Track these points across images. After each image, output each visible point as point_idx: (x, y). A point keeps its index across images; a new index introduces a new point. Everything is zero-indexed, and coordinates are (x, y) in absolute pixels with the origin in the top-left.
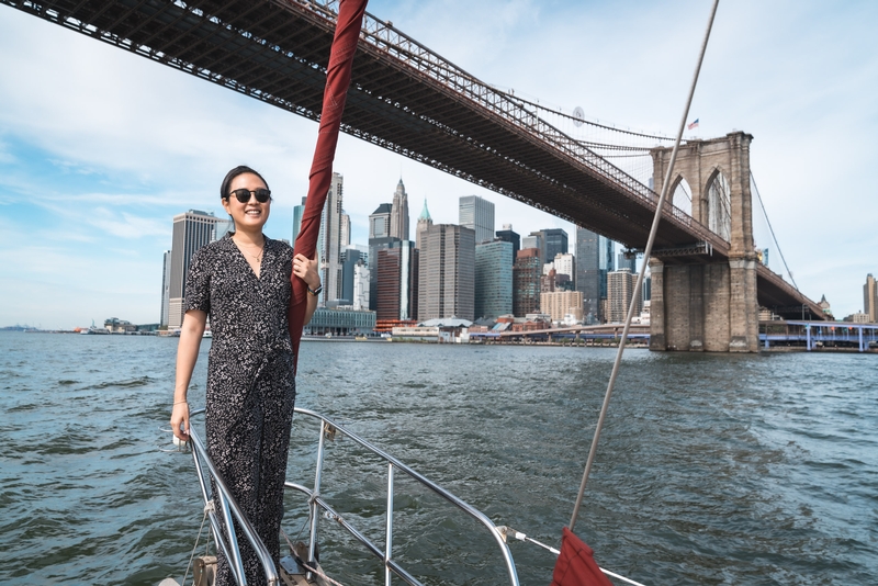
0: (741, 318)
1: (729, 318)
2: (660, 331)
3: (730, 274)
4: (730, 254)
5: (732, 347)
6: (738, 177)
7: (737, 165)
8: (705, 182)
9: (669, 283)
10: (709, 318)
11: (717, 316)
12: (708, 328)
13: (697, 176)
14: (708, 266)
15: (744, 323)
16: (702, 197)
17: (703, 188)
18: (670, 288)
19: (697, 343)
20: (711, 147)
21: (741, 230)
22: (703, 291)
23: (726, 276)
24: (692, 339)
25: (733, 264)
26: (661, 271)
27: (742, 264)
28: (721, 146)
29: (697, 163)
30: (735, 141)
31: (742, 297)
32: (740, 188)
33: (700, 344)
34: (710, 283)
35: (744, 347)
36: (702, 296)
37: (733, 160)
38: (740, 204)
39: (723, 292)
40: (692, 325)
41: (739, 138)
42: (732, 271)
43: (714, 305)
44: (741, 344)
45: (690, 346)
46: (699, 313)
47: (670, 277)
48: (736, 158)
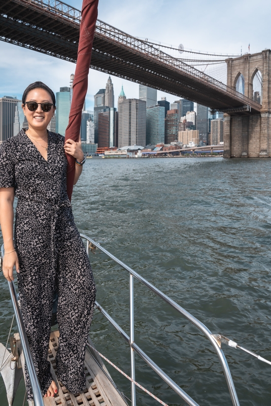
0: (265, 141)
1: (260, 141)
2: (228, 148)
3: (261, 120)
4: (261, 110)
5: (261, 155)
6: (266, 72)
7: (266, 67)
8: (251, 75)
9: (233, 125)
10: (251, 141)
11: (255, 140)
12: (250, 146)
13: (247, 73)
14: (251, 116)
15: (266, 143)
16: (250, 82)
17: (250, 78)
18: (233, 128)
19: (245, 154)
20: (255, 58)
21: (267, 99)
22: (248, 129)
23: (259, 121)
24: (242, 152)
25: (263, 115)
26: (229, 119)
27: (267, 115)
28: (260, 57)
29: (248, 66)
30: (266, 54)
31: (266, 131)
32: (267, 78)
33: (246, 154)
34: (252, 125)
35: (266, 155)
36: (248, 131)
37: (265, 64)
38: (267, 86)
39: (257, 129)
40: (243, 145)
41: (268, 53)
42: (262, 119)
43: (253, 135)
44: (265, 153)
45: (241, 155)
46: (246, 139)
47: (233, 122)
48: (266, 63)
